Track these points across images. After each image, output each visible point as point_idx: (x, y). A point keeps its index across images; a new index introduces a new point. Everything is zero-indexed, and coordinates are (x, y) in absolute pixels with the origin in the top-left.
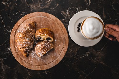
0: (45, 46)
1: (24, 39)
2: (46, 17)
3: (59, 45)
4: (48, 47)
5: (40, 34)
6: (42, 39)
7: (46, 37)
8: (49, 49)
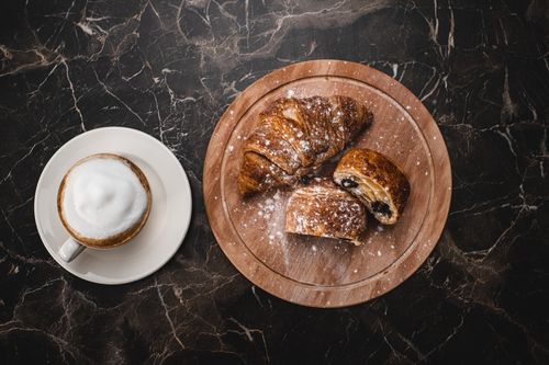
0: (339, 213)
1: (295, 133)
2: (417, 128)
3: (379, 253)
4: (345, 221)
5: (367, 174)
6: (358, 191)
7: (379, 197)
8: (344, 231)
